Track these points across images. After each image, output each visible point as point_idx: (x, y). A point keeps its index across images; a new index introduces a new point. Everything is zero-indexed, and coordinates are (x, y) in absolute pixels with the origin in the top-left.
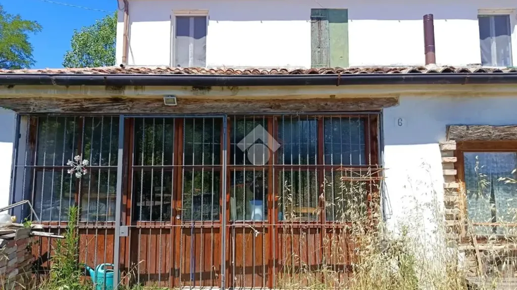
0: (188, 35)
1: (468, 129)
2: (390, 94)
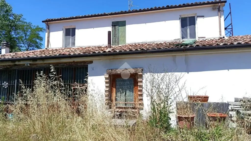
0: (70, 36)
1: (112, 71)
2: (91, 60)
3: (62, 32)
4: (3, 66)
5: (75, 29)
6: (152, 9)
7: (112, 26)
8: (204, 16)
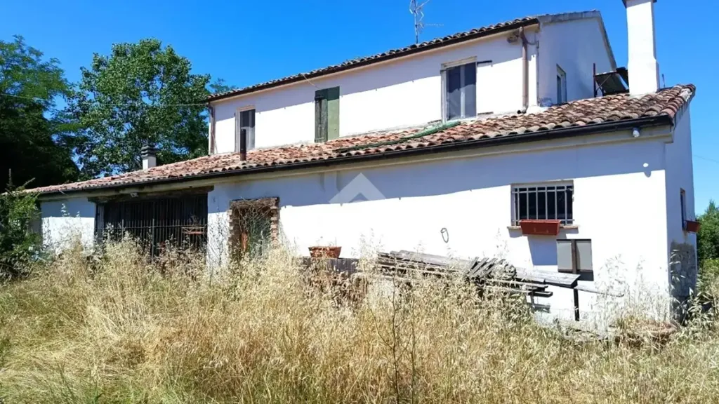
2: (210, 184)
3: (234, 119)
4: (109, 197)
5: (254, 111)
6: (384, 57)
7: (316, 99)
8: (491, 61)
